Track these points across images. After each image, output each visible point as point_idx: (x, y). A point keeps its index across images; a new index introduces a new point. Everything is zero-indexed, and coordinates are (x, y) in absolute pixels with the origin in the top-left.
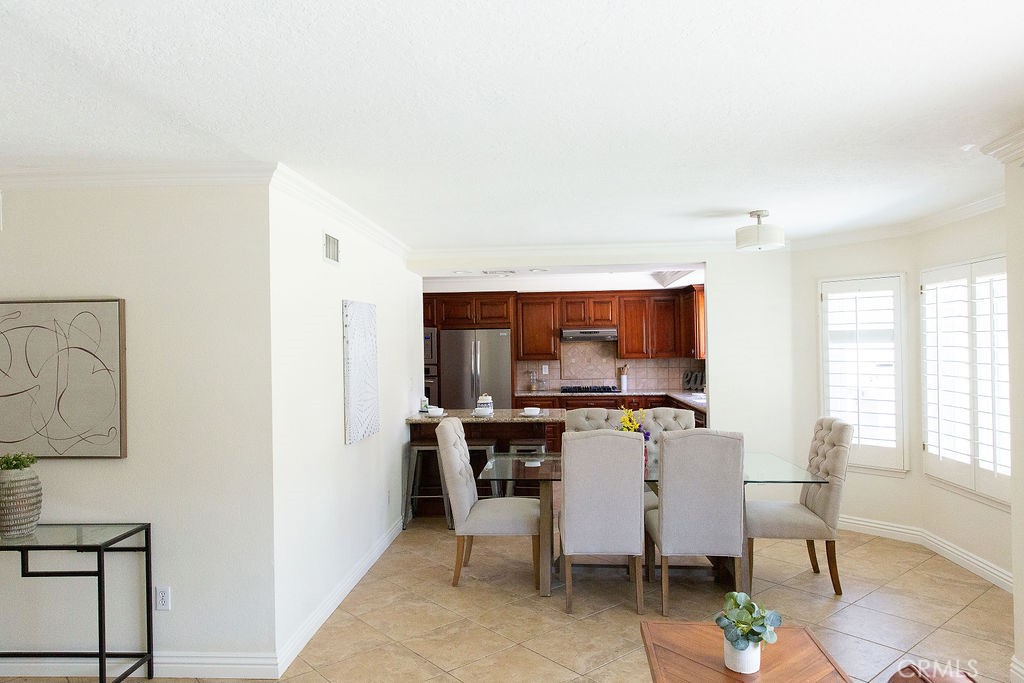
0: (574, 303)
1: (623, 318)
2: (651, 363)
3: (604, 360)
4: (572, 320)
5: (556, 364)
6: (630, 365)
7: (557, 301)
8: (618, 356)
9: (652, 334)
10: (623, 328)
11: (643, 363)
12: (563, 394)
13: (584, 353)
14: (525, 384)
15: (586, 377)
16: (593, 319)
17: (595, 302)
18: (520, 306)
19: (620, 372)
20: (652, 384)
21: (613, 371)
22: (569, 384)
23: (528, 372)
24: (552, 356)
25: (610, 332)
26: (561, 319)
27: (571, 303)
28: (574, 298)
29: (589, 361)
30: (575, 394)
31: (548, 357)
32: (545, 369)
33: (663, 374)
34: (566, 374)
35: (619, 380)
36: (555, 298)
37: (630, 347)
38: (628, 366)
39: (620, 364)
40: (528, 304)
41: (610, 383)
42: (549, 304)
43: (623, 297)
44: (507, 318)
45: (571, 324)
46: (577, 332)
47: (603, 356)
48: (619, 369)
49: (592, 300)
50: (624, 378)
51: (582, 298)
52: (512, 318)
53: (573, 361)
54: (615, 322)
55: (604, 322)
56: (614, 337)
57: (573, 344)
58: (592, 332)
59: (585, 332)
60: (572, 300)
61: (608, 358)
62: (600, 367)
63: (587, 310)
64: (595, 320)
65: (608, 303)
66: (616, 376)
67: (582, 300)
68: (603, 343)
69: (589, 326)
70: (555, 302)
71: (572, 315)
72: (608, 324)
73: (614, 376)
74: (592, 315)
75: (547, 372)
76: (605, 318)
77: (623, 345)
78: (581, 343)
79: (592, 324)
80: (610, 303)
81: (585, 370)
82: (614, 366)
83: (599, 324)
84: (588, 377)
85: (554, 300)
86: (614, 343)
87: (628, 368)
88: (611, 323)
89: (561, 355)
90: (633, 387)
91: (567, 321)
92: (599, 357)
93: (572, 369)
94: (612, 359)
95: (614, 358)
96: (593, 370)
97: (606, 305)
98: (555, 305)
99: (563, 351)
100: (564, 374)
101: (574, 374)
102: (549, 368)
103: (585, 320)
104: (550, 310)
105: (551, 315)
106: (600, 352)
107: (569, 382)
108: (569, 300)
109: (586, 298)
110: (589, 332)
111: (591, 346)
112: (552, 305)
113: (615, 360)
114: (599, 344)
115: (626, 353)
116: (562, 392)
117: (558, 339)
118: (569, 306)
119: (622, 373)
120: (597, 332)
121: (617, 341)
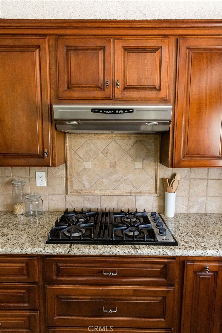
0: (85, 49)
3: (139, 165)
4: (81, 87)
5: (60, 171)
7: (47, 44)
10: (181, 105)
12: (50, 250)
13: (105, 152)
15: (108, 192)
16: (121, 86)
17: (127, 50)
21: (153, 182)
22: (78, 203)
24: (38, 160)
28: (82, 37)
29: (114, 165)
30: (75, 251)
31: (33, 161)
32: (41, 177)
34: (75, 186)
36: (44, 37)
37: (192, 146)
38: (178, 177)
39: (165, 172)
42: (27, 49)
43: (183, 37)
45: (76, 94)
47: (137, 157)
48: (163, 180)
49: (119, 46)
50: (171, 198)
51: (98, 38)
53: (88, 165)
54: (165, 93)
56: (166, 123)
57: (87, 138)
58: (119, 110)
59: (103, 110)
60: (79, 43)
61: (145, 161)
62: (130, 176)
63: (109, 67)
64: (127, 88)
65: (154, 50)
66: (156, 190)
67: (99, 43)
68: (139, 135)
69: (115, 100)
70: (41, 47)
71: (78, 76)
72: (152, 94)
73: (153, 190)
74: (119, 77)
75: (44, 184)
76: (145, 83)
77: (180, 141)
78: (101, 136)
79: (118, 94)
80: (158, 53)
81: (107, 180)
82: (154, 175)
83: (134, 94)
84: (112, 191)
85: (40, 41)
86: (157, 136)
87: (179, 181)
88: (158, 94)
89: (68, 155)
90: (183, 210)
91: (69, 88)
92: (130, 160)
93: (84, 177)
94: (153, 164)
95: (156, 161)
96: (119, 181)
97: (149, 55)
98: (42, 53)
99: (71, 147)
100: (71, 186)
101: (88, 186)
102: (47, 176)
103: (102, 88)
104: (33, 64)
105: (34, 75)
106: (132, 152)
107: (80, 199)
108: (72, 42)
109: (107, 37)
110: (111, 110)
111: (117, 141)
112: (37, 51)
113: (157, 165)
114: (132, 138)
115: (183, 157)
116: (48, 242)
117: (50, 125)
118: (73, 56)
119: (169, 188)
120: (130, 111)
121: (167, 133)
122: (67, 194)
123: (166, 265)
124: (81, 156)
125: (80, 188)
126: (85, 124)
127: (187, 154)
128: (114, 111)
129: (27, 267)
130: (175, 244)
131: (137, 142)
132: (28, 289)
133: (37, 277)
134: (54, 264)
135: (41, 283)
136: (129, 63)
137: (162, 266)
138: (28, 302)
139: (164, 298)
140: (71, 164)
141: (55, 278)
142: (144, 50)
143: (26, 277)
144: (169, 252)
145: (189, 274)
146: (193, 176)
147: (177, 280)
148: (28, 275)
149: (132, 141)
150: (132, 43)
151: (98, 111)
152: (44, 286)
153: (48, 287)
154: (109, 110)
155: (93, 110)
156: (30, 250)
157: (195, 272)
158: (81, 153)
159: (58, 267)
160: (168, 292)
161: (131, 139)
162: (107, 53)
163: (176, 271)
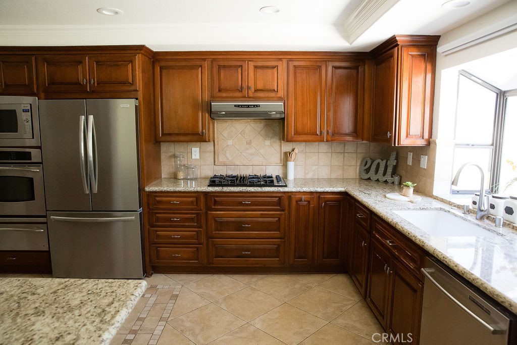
0: (230, 67)
1: (291, 89)
2: (324, 147)
3: (268, 142)
4: (227, 90)
5: (209, 147)
6: (299, 148)
7: (206, 64)
8: (284, 137)
9: (329, 110)
10: (292, 101)
11: (314, 147)
12: (211, 189)
13: (243, 133)
14: (172, 170)
15: (245, 163)
16: (253, 89)
17: (256, 67)
18: (158, 70)
19: (287, 157)
20: (324, 172)
21: (278, 155)
22: (223, 171)
23: (174, 156)
24: (199, 137)
25: (274, 106)
26: (212, 88)
27: (224, 67)
28: (228, 60)
29: (249, 143)
30: (226, 189)
31: (195, 138)
32: (195, 152)
33: (337, 160)
34: (221, 159)
35: (285, 166)
36: (204, 60)
37: (300, 127)
38: (296, 151)
39: (287, 147)
40: (167, 68)
41: (274, 171)
42: (193, 68)
43: (291, 60)
44: (132, 84)
45: (224, 95)
46: (229, 105)
47: (267, 137)
48: (286, 153)
49: (251, 64)
50: (291, 165)
51: (238, 60)
52: (139, 84)
53: (230, 142)
54: (281, 93)
55: (268, 92)
56: (281, 113)
57: (230, 122)
58: (251, 105)
59: (241, 105)
60: (226, 63)
61: (272, 139)
62: (262, 151)
63: (245, 77)
64: (256, 91)
65: (273, 67)
66: (281, 161)
67: (239, 63)
68: (267, 121)
69: (249, 98)
70: (203, 66)
71: (225, 84)
72: (272, 95)
73: (279, 162)
74: (252, 84)
75: (198, 157)
76: (267, 88)
77: (291, 124)
78: (240, 121)
79: (251, 95)
80: (276, 69)
81: (244, 154)
82: (279, 150)
83: (261, 94)
84: (248, 162)
85: (202, 63)
86: (280, 121)
87: (296, 154)
88: (277, 94)
89: (215, 135)
90: (301, 175)
91: (220, 91)
92: (261, 138)
93: (227, 152)
94: (278, 141)
95: (280, 140)
96: (254, 154)
97: (270, 71)
98: (203, 69)
99: (218, 130)
100: (218, 158)
101: (230, 159)
102: (200, 151)
103: (241, 90)
104: (197, 76)
105: (198, 83)
106: (263, 132)
107: (224, 168)
108: (222, 63)
109: (244, 60)
110: (246, 105)
111: (252, 124)
112: (200, 68)
113: (281, 142)
114: (263, 122)
115: (295, 134)
116: (208, 186)
117: (207, 114)
118: (222, 72)
119: (289, 158)
120: (257, 106)
121: (283, 119)
122: (215, 165)
123: (280, 198)
124: (225, 136)
125: (224, 160)
126: (229, 114)
127: (296, 133)
128: (248, 106)
129: (197, 200)
130: (286, 186)
131: (267, 126)
132: (197, 214)
133: (202, 205)
134: (213, 198)
135: (204, 211)
136: (258, 75)
137: (277, 199)
138: (197, 223)
139: (279, 219)
140: (218, 142)
141: (213, 207)
142: (267, 67)
143: (196, 207)
144: (281, 189)
145: (294, 203)
146: (307, 151)
147: (287, 208)
148: (197, 205)
149: (262, 124)
150: (260, 64)
151: (238, 106)
152: (207, 213)
153: (209, 212)
154: (245, 105)
155: (235, 106)
156: (199, 189)
157: (297, 201)
158: (225, 134)
159: (215, 200)
160: (281, 214)
161: (261, 123)
162: (243, 69)
163: (286, 203)
